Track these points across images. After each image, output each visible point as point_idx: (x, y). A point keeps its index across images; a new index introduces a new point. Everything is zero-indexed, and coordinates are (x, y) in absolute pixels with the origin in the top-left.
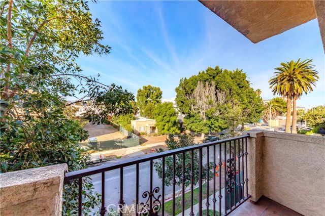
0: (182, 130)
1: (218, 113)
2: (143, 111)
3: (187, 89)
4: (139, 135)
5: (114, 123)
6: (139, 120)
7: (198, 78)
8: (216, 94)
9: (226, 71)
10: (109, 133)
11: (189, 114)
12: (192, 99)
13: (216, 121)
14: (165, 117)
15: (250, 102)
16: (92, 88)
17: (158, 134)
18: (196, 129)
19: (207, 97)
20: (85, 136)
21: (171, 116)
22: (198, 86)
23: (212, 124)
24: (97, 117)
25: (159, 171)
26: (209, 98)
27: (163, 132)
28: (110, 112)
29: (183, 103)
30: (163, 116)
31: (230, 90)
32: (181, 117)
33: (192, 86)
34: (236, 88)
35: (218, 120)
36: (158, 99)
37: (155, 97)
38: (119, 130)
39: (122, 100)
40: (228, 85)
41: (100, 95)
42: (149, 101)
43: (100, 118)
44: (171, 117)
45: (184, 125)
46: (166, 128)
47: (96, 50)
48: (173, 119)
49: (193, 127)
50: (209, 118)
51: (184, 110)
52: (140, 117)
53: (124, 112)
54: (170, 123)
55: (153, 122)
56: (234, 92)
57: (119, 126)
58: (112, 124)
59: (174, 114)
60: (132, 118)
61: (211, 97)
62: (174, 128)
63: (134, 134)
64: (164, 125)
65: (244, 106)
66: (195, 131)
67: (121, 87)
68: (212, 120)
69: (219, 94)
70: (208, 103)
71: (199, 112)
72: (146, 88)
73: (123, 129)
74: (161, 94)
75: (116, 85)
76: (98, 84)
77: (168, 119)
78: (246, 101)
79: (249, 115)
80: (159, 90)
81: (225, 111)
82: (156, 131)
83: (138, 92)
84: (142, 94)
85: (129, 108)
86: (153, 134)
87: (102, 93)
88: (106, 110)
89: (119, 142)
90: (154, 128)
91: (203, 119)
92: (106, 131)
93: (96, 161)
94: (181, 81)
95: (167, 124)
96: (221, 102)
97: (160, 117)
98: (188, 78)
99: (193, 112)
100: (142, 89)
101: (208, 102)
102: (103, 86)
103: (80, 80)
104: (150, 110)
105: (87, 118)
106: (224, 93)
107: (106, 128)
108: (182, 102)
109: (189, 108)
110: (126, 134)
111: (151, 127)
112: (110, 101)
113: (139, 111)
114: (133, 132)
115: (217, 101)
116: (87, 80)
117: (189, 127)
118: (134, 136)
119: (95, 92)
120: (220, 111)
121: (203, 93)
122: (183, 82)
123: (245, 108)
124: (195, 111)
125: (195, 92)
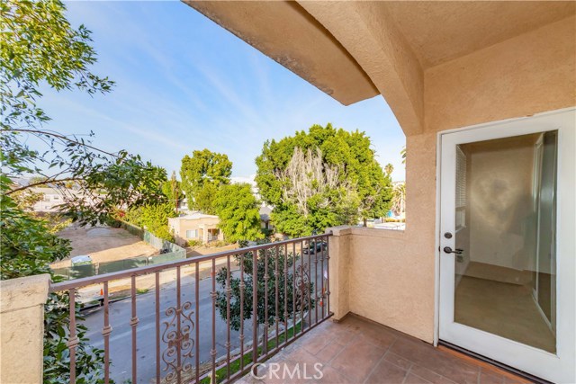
0: (268, 233)
1: (326, 203)
2: (194, 199)
3: (276, 159)
4: (186, 245)
5: (131, 224)
6: (185, 217)
7: (294, 142)
8: (324, 171)
9: (341, 132)
10: (120, 246)
11: (280, 204)
12: (284, 178)
13: (323, 216)
14: (237, 211)
15: (374, 185)
16: (76, 156)
17: (224, 243)
18: (290, 231)
19: (310, 176)
20: (63, 249)
21: (248, 208)
22: (294, 156)
23: (318, 222)
24: (90, 211)
25: (222, 307)
26: (313, 176)
27: (233, 238)
28: (119, 203)
29: (270, 186)
30: (233, 207)
31: (346, 165)
32: (266, 210)
33: (285, 155)
34: (353, 161)
35: (326, 214)
36: (224, 178)
37: (217, 173)
38: (142, 239)
39: (143, 180)
40: (342, 156)
41: (95, 171)
42: (205, 181)
43: (96, 213)
44: (248, 211)
45: (272, 224)
46: (239, 230)
47: (81, 84)
48: (251, 214)
49: (286, 227)
50: (314, 212)
51: (270, 197)
52: (189, 212)
53: (148, 202)
54: (246, 221)
55: (214, 221)
56: (352, 168)
57: (143, 231)
58: (126, 227)
59: (253, 205)
60: (171, 214)
61: (316, 175)
62: (253, 231)
63: (175, 245)
64: (236, 226)
65: (366, 191)
66: (289, 234)
67: (139, 158)
68: (317, 215)
69: (328, 171)
70: (311, 186)
71: (297, 202)
72: (199, 155)
73: (152, 236)
74: (229, 167)
75: (129, 153)
76: (90, 151)
77: (242, 215)
78: (368, 183)
79: (373, 206)
80: (226, 159)
81: (336, 199)
82: (221, 237)
83: (184, 162)
84: (191, 166)
85: (157, 195)
86: (214, 243)
87: (99, 166)
88: (110, 197)
89: (144, 262)
90: (215, 232)
91: (303, 212)
92: (113, 241)
93: (91, 303)
94: (266, 144)
95: (240, 223)
96: (332, 184)
97: (228, 211)
98: (277, 141)
99: (286, 201)
100: (191, 156)
101: (311, 184)
102: (102, 155)
103: (50, 142)
104: (208, 196)
105: (68, 214)
106: (336, 168)
107: (113, 236)
108: (267, 183)
109: (280, 193)
110: (159, 245)
111: (209, 231)
112: (118, 182)
113: (185, 200)
114: (173, 240)
115: (326, 181)
116: (65, 141)
117: (280, 226)
118: (174, 248)
119: (84, 165)
120: (330, 199)
121: (303, 168)
122: (268, 148)
123: (367, 195)
124: (289, 200)
125: (289, 166)
